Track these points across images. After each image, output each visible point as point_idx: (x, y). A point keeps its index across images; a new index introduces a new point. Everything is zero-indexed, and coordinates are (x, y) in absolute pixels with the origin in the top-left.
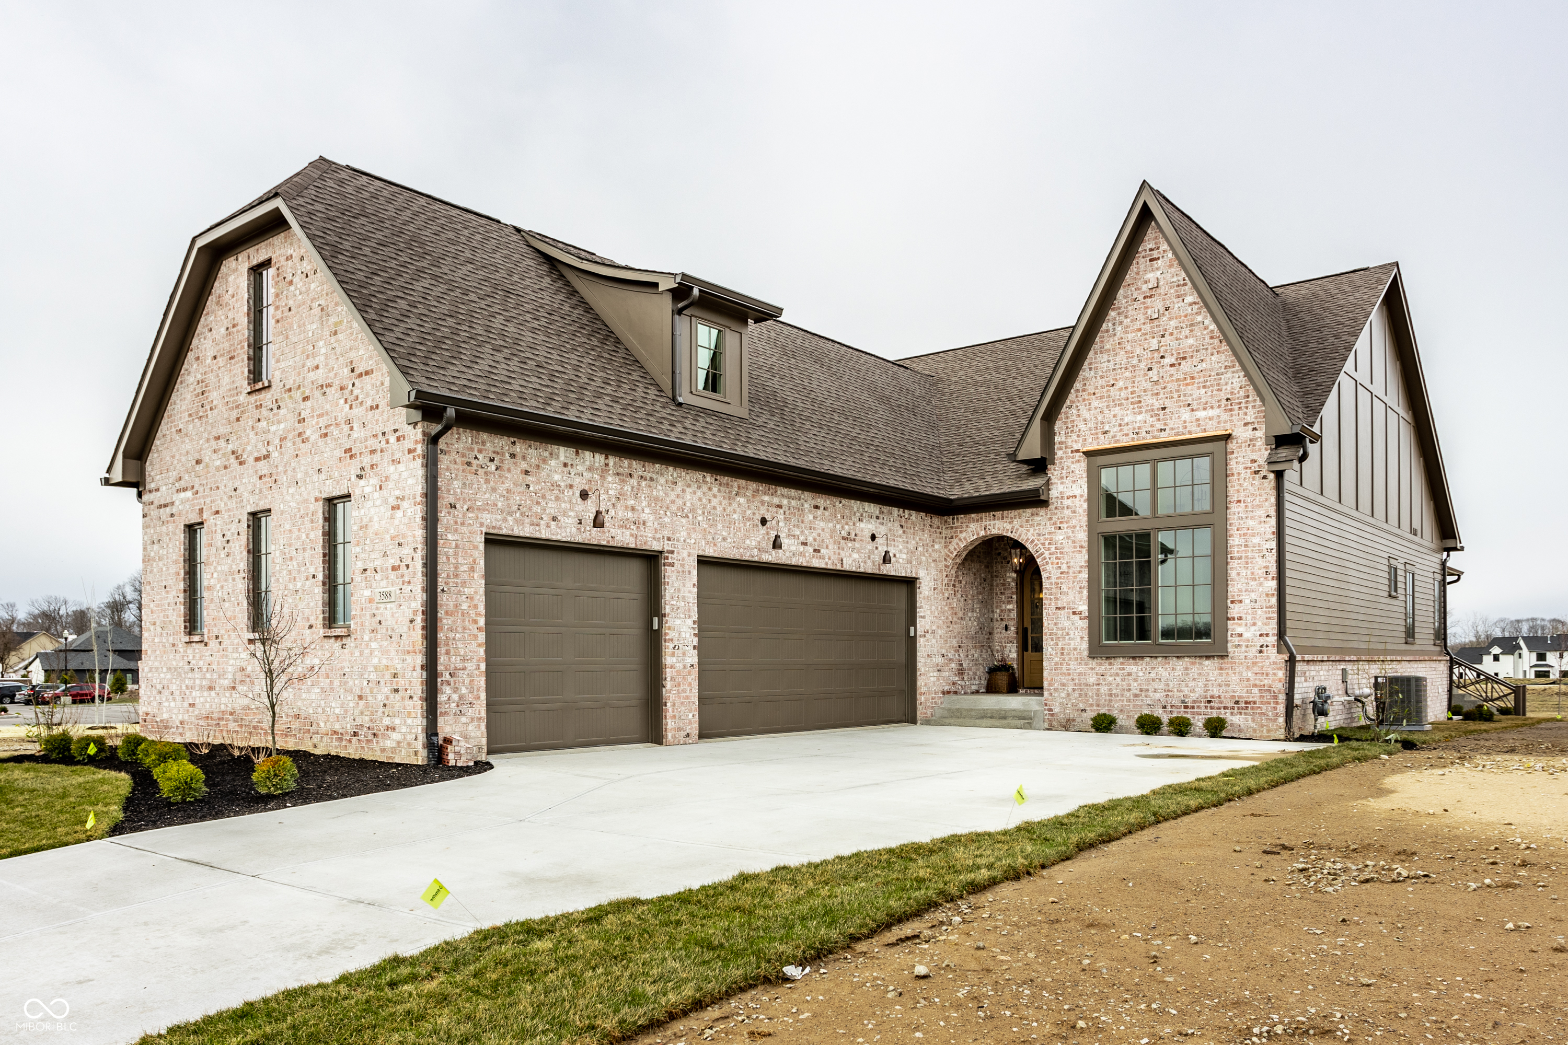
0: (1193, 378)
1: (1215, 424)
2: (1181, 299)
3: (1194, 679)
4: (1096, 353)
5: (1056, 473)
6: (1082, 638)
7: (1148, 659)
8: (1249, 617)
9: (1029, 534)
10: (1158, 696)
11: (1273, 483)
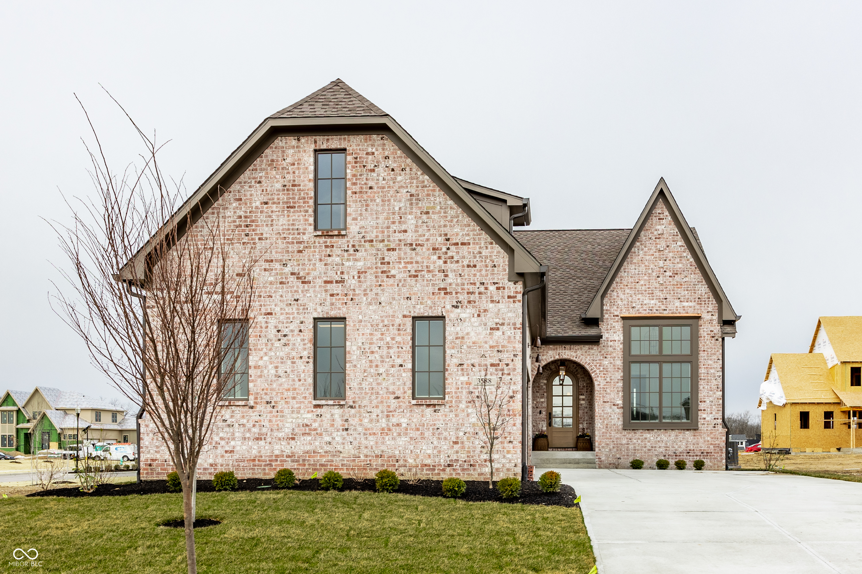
0: (681, 285)
1: (693, 310)
2: (675, 243)
3: (681, 441)
4: (628, 264)
5: (604, 327)
6: (618, 419)
7: (656, 431)
8: (709, 410)
9: (587, 360)
10: (661, 450)
11: (721, 343)
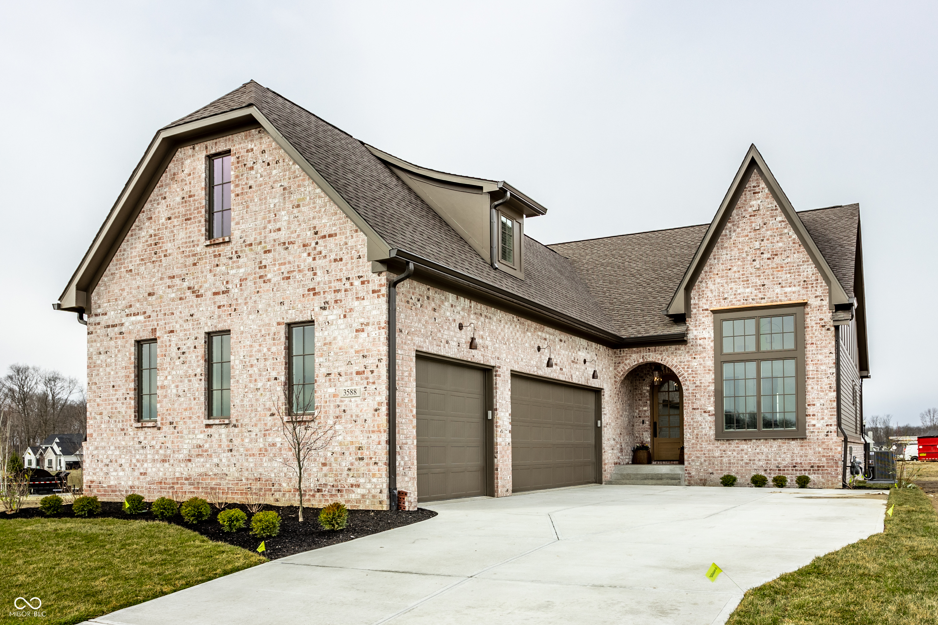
0: (782, 267)
1: (797, 296)
2: (774, 218)
3: (785, 453)
4: (718, 249)
5: (692, 323)
6: (710, 428)
7: (754, 441)
8: (819, 414)
9: (674, 361)
10: (761, 463)
11: (834, 333)
